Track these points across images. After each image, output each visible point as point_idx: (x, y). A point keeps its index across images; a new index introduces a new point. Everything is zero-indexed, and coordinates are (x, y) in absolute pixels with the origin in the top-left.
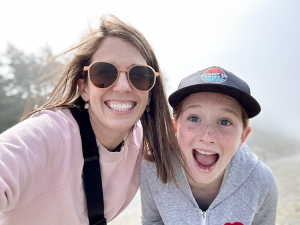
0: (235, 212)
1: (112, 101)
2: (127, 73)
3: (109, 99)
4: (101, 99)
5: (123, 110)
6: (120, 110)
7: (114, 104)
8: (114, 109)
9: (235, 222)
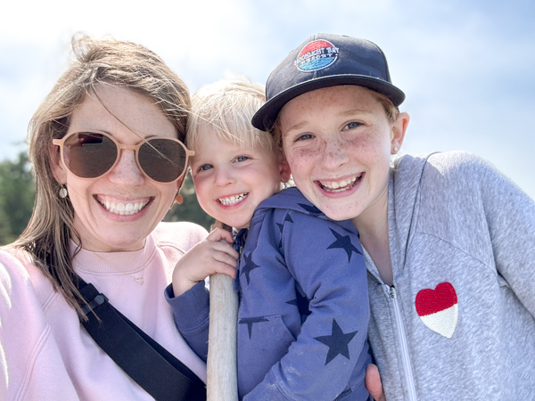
0: (432, 264)
1: (107, 197)
2: (135, 151)
3: (102, 192)
4: (88, 191)
5: (127, 213)
6: (121, 213)
7: (110, 202)
8: (111, 210)
9: (437, 284)
